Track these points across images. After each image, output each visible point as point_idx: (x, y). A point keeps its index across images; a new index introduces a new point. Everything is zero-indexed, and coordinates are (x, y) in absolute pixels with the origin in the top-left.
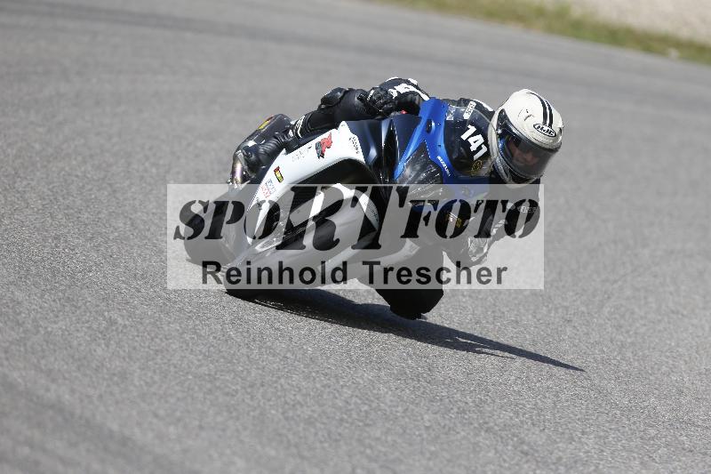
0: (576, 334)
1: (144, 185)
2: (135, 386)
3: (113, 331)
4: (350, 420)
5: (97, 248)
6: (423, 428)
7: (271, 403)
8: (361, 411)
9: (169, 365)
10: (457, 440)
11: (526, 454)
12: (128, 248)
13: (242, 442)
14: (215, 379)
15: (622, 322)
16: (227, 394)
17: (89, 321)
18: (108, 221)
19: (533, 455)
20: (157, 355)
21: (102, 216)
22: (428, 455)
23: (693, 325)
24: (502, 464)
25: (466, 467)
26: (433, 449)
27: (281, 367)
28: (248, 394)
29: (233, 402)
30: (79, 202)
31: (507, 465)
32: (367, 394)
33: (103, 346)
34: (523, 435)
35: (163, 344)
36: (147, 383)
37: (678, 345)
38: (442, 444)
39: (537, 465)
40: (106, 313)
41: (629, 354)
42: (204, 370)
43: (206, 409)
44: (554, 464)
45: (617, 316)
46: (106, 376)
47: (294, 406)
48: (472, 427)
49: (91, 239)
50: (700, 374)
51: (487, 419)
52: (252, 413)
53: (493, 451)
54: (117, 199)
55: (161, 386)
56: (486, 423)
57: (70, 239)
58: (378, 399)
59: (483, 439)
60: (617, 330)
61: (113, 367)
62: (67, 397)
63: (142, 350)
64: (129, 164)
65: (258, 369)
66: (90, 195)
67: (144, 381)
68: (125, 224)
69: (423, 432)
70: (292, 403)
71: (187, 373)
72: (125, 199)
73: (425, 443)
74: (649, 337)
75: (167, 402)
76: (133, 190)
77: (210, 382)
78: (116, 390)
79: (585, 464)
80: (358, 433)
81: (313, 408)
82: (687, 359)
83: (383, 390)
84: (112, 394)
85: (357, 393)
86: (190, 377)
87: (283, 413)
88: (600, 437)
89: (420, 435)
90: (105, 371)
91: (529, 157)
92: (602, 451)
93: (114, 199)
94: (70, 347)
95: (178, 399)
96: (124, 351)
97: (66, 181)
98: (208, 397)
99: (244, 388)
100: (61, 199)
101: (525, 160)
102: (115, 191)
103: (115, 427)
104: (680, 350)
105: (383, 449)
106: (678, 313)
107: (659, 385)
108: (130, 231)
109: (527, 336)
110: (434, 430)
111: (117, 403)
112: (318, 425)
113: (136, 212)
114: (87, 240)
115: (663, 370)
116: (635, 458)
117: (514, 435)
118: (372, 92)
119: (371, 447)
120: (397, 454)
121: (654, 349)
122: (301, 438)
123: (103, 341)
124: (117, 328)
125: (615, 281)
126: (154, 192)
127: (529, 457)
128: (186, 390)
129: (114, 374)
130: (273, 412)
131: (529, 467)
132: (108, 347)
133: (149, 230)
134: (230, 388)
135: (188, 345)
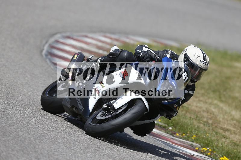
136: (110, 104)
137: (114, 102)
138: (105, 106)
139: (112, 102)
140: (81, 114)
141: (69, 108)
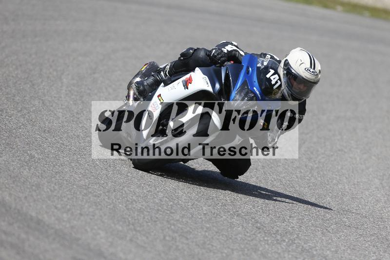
0: (286, 163)
1: (49, 81)
2: (45, 192)
3: (32, 161)
4: (162, 211)
5: (23, 116)
6: (203, 214)
7: (120, 201)
8: (168, 205)
9: (63, 181)
10: (221, 221)
11: (259, 229)
12: (41, 116)
13: (103, 222)
14: (88, 188)
15: (312, 156)
16: (95, 196)
17: (19, 156)
18: (29, 101)
19: (263, 229)
20: (57, 175)
21: (26, 98)
22: (205, 229)
23: (350, 158)
24: (246, 233)
25: (226, 236)
26: (208, 226)
27: (125, 181)
28: (107, 196)
29: (98, 200)
30: (13, 91)
31: (248, 234)
32: (172, 196)
33: (27, 170)
34: (257, 218)
35: (60, 169)
36: (51, 190)
37: (342, 168)
38: (213, 223)
39: (265, 235)
40: (29, 152)
41: (315, 174)
42: (82, 183)
43: (83, 204)
44: (274, 234)
45: (309, 153)
46: (29, 186)
47: (132, 202)
48: (229, 214)
49: (21, 111)
50: (354, 184)
51: (238, 209)
52: (109, 207)
53: (241, 227)
54: (35, 89)
55: (59, 192)
56: (237, 211)
57: (9, 111)
58: (178, 198)
59: (236, 220)
60: (309, 160)
61: (33, 181)
62: (7, 198)
63: (49, 172)
64: (41, 70)
65: (112, 182)
66: (20, 87)
67: (50, 189)
68: (39, 102)
69: (202, 216)
70: (131, 201)
71: (73, 185)
72: (39, 89)
73: (204, 222)
74: (326, 164)
75: (62, 200)
76: (43, 84)
77: (86, 189)
78: (34, 194)
79: (291, 234)
80: (167, 217)
81: (142, 204)
82: (347, 176)
83: (181, 193)
84: (32, 196)
85: (166, 195)
86: (75, 187)
87: (126, 207)
88: (299, 219)
89: (201, 218)
90: (28, 183)
91: (302, 87)
92: (301, 227)
93: (33, 89)
94: (9, 170)
95: (68, 199)
96: (39, 173)
97: (6, 79)
98: (84, 197)
99: (104, 193)
100: (4, 89)
101: (300, 88)
102: (33, 85)
103: (34, 214)
104: (343, 171)
105: (181, 226)
106: (342, 150)
107: (332, 190)
108: (42, 106)
109: (260, 164)
110: (208, 215)
111: (35, 201)
112: (145, 213)
113: (45, 96)
114: (18, 112)
115: (334, 182)
116: (318, 231)
117: (252, 218)
118: (214, 51)
119: (174, 225)
120: (188, 229)
121: (329, 170)
122: (135, 220)
123: (27, 167)
124: (35, 160)
125: (308, 134)
126: (55, 85)
127: (261, 230)
128: (72, 194)
129: (33, 185)
130: (120, 206)
131: (261, 236)
132: (30, 170)
133: (52, 106)
134: (97, 193)
135: (73, 169)
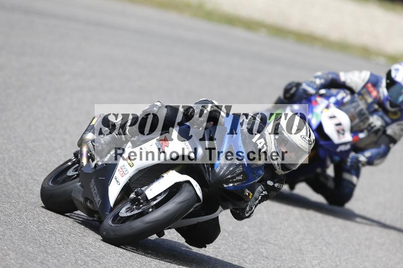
136: (140, 192)
137: (146, 189)
138: (133, 196)
139: (143, 189)
140: (97, 209)
141: (81, 203)
